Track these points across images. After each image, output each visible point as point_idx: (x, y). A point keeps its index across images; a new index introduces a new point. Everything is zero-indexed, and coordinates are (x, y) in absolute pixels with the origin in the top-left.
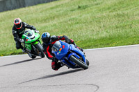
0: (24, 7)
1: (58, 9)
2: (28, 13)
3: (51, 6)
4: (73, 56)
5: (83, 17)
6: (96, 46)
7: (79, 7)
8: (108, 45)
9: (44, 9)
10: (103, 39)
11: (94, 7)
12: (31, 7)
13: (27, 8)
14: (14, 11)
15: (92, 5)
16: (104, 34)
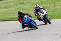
4: (32, 23)
7: (20, 3)
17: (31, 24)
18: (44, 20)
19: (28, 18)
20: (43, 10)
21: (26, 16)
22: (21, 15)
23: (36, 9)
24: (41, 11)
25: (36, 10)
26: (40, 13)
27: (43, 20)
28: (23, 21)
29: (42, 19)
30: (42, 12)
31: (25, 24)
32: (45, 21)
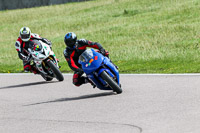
0: (47, 4)
1: (95, 13)
2: (51, 15)
3: (85, 7)
4: (105, 72)
5: (130, 26)
6: (144, 71)
7: (126, 12)
8: (161, 70)
9: (76, 10)
10: (155, 61)
11: (148, 13)
12: (57, 7)
13: (51, 8)
14: (32, 10)
15: (145, 11)
16: (157, 54)
17: (101, 75)
18: (46, 71)
19: (94, 58)
20: (44, 44)
21: (89, 51)
22: (74, 45)
23: (24, 40)
24: (37, 46)
25: (22, 42)
26: (35, 53)
27: (43, 71)
28: (79, 65)
29: (40, 69)
30: (39, 50)
31: (84, 75)
32: (49, 74)
